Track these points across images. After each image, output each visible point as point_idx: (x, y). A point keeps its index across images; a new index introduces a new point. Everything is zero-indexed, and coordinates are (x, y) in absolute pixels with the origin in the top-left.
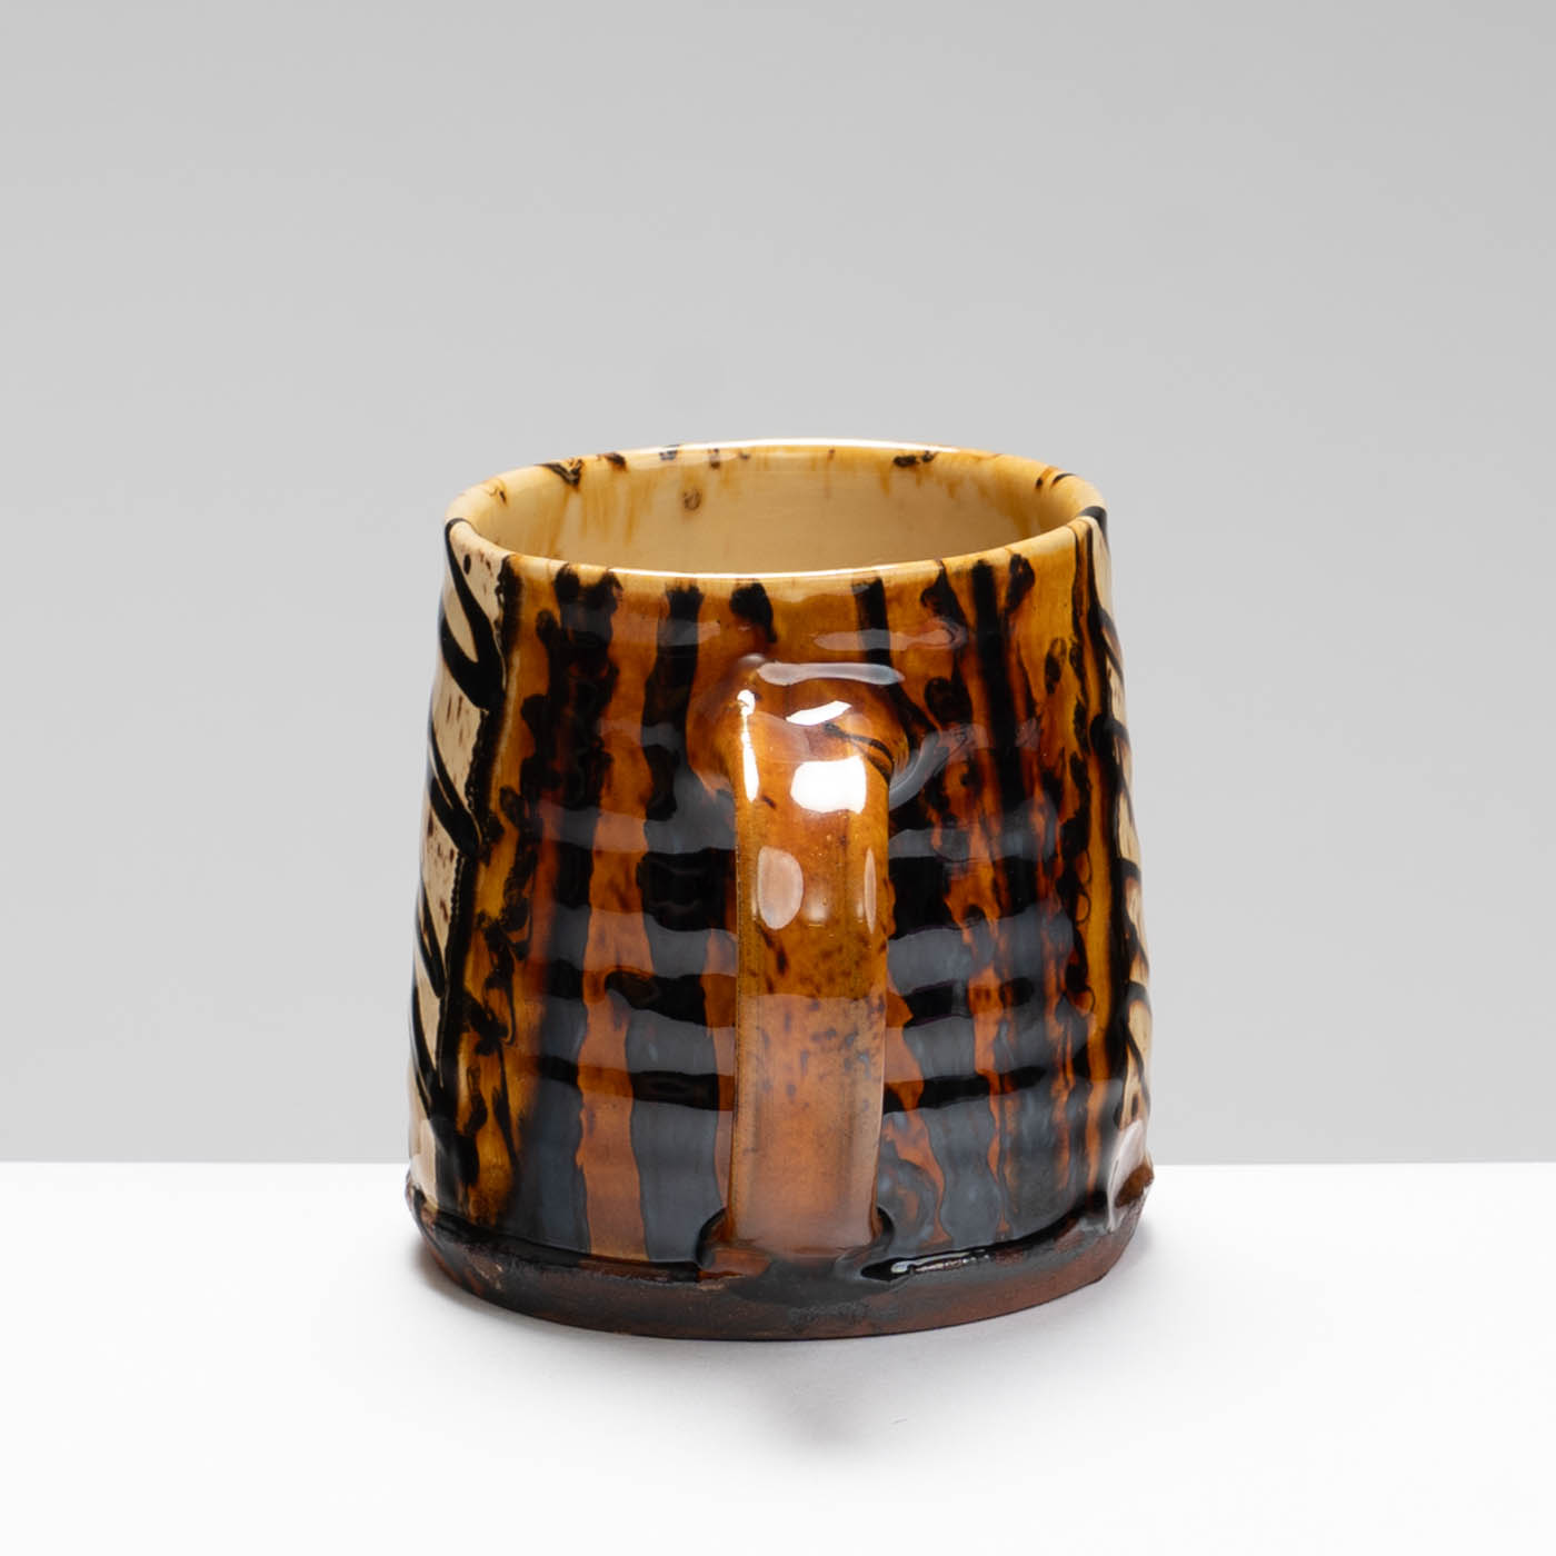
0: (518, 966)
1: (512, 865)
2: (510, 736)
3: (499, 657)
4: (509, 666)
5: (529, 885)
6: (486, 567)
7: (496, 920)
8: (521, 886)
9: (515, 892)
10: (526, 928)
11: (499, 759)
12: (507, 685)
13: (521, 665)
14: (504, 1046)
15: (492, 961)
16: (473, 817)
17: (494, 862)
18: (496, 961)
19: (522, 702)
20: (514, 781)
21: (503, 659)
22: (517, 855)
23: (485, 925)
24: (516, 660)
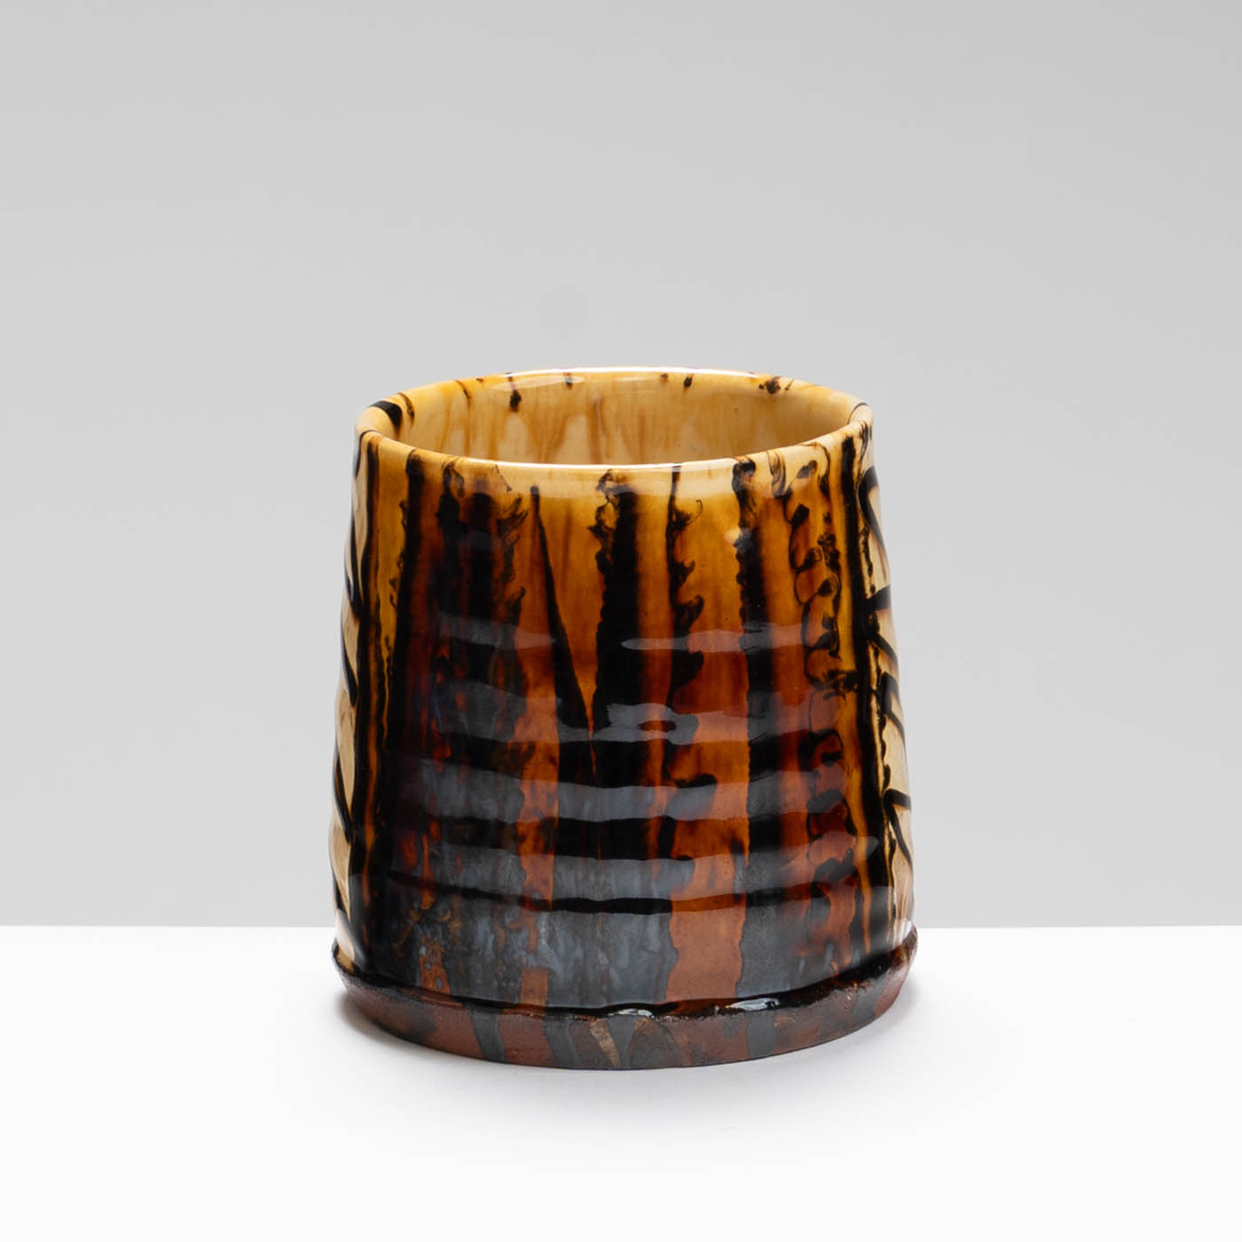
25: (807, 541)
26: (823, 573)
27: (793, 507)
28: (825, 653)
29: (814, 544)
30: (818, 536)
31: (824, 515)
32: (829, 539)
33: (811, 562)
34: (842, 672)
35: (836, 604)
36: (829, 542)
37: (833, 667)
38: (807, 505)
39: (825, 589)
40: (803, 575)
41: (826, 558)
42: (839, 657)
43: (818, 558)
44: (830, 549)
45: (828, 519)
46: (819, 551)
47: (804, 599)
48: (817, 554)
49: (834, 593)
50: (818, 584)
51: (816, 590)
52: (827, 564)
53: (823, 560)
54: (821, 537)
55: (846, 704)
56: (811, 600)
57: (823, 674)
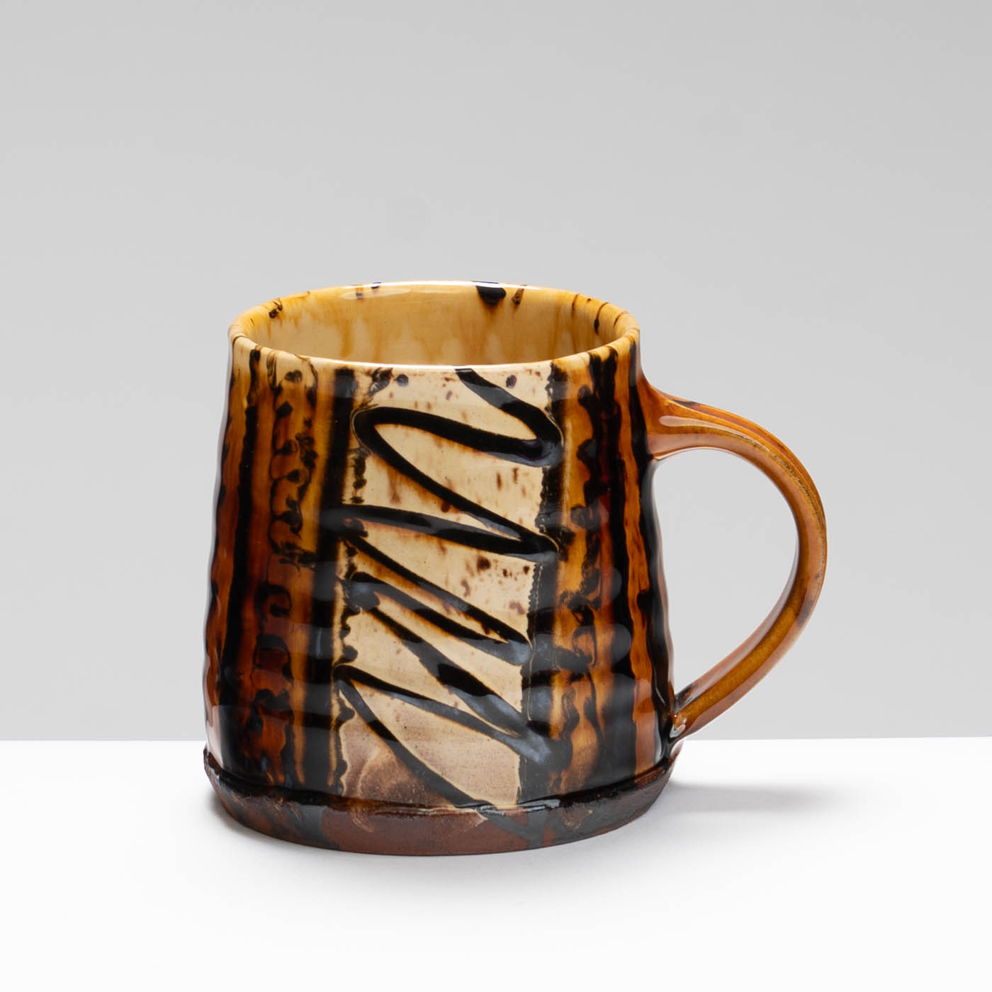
0: (596, 614)
1: (585, 553)
2: (571, 474)
3: (556, 428)
4: (564, 430)
5: (598, 560)
6: (536, 377)
7: (578, 593)
8: (593, 563)
9: (590, 568)
10: (599, 588)
11: (566, 491)
12: (564, 444)
13: (573, 427)
14: (591, 668)
15: (577, 619)
16: (548, 537)
17: (571, 557)
18: (580, 618)
19: (577, 449)
20: (580, 499)
21: (559, 429)
22: (587, 545)
23: (568, 599)
24: (569, 424)
25: (286, 433)
26: (296, 463)
27: (281, 401)
28: (287, 527)
29: (292, 437)
30: (296, 432)
31: (304, 418)
32: (307, 440)
33: (287, 450)
34: (300, 548)
35: (302, 492)
36: (306, 441)
37: (291, 540)
38: (292, 404)
39: (294, 476)
40: (278, 457)
41: (301, 453)
42: (300, 536)
43: (294, 450)
44: (306, 447)
45: (309, 423)
46: (296, 445)
47: (276, 476)
48: (293, 446)
49: (301, 484)
50: (290, 469)
51: (286, 474)
52: (301, 458)
53: (299, 453)
54: (299, 434)
55: (299, 576)
56: (280, 479)
57: (282, 543)
